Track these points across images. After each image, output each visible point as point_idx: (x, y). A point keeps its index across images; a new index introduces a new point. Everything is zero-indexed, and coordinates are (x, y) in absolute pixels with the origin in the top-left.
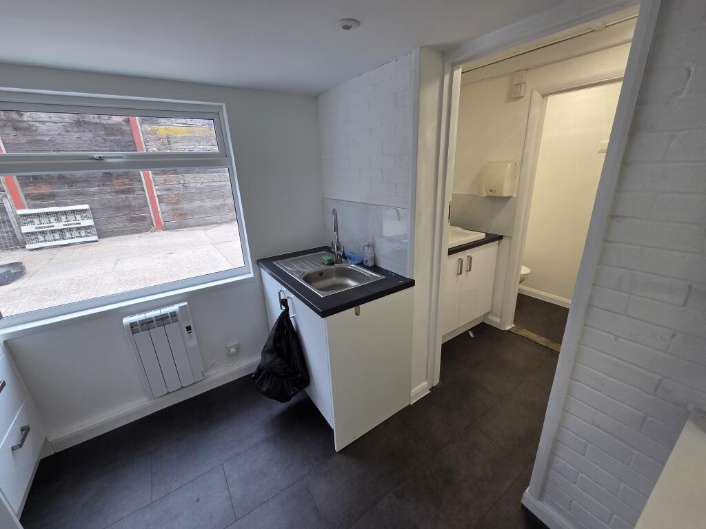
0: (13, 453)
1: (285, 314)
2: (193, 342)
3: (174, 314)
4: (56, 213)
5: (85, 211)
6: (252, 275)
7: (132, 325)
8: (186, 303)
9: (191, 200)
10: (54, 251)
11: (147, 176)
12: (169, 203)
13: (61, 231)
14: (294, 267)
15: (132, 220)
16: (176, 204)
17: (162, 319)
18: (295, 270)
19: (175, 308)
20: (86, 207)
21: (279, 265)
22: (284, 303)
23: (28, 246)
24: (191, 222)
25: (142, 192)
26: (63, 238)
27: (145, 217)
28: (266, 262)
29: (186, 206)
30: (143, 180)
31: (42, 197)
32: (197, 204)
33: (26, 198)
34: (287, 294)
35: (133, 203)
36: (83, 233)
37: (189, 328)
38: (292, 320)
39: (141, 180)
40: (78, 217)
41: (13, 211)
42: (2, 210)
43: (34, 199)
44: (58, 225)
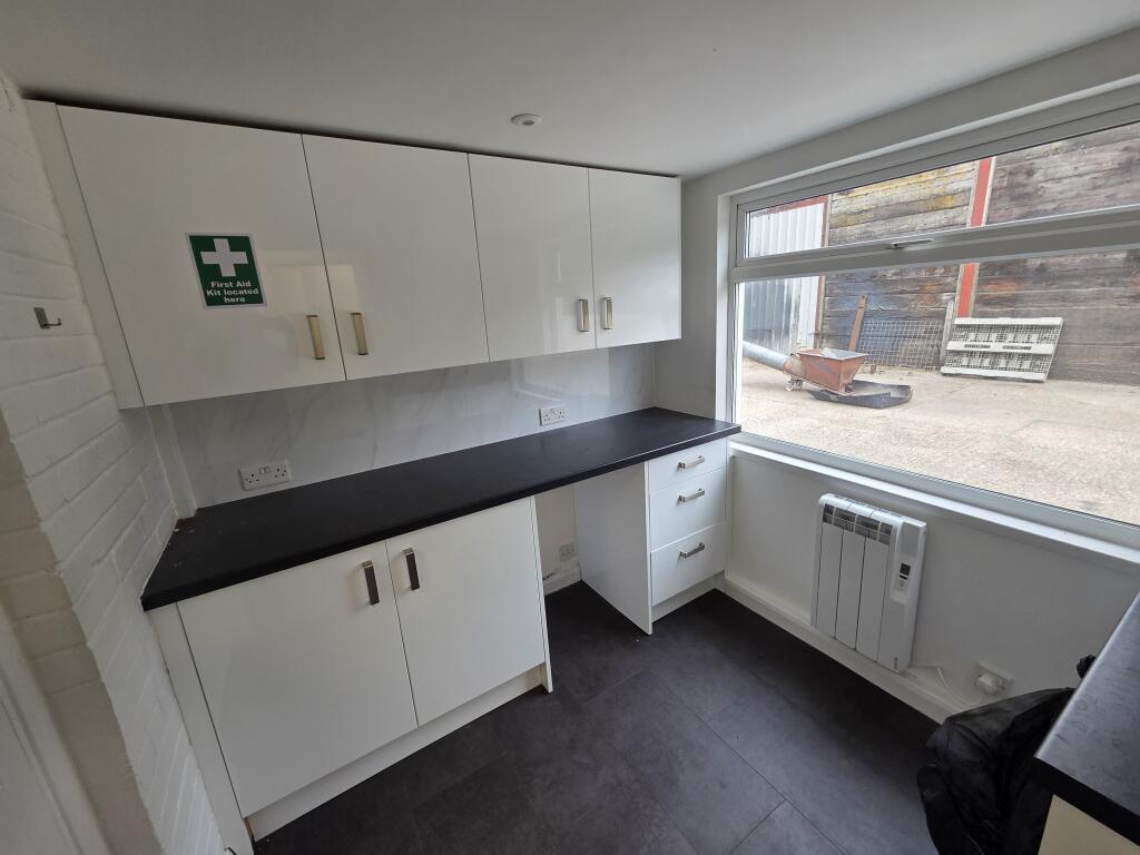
0: (679, 559)
3: (888, 529)
4: (1004, 327)
5: (1050, 328)
7: (828, 509)
8: (921, 524)
13: (996, 355)
17: (868, 525)
19: (897, 521)
20: (1058, 321)
23: (944, 369)
26: (993, 366)
33: (976, 302)
36: (1027, 364)
37: (905, 570)
40: (1034, 337)
41: (953, 318)
42: (941, 316)
43: (987, 304)
44: (996, 347)
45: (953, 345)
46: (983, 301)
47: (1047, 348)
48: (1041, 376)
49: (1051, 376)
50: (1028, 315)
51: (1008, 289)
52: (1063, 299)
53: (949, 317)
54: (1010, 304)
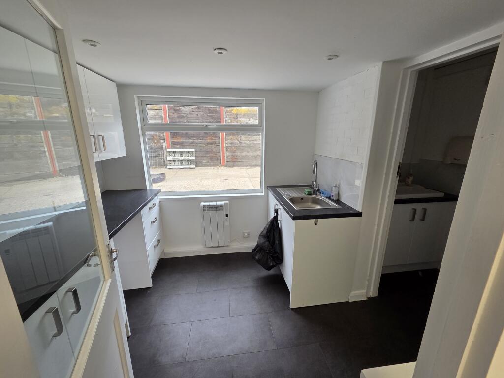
0: (155, 249)
1: (276, 218)
2: (227, 223)
3: (222, 206)
4: (181, 152)
5: (193, 152)
6: (263, 194)
7: (204, 206)
8: (228, 202)
9: (243, 151)
10: (177, 170)
11: (223, 135)
12: (231, 151)
13: (182, 161)
14: (286, 192)
15: (212, 159)
16: (234, 152)
17: (216, 207)
18: (286, 194)
19: (223, 203)
20: (193, 150)
21: (279, 190)
22: (276, 211)
23: (168, 167)
24: (240, 163)
25: (219, 144)
26: (182, 164)
27: (217, 158)
28: (273, 188)
29: (239, 154)
30: (221, 138)
31: (178, 143)
32: (245, 153)
33: (172, 144)
34: (279, 206)
35: (214, 150)
36: (190, 163)
37: (227, 215)
38: (279, 222)
39: (219, 138)
40: (189, 155)
41: (166, 149)
42: (162, 148)
43: (175, 144)
44: (181, 158)
45: (169, 158)
46: (174, 143)
47: (193, 158)
48: (194, 166)
49: (196, 166)
50: (186, 148)
51: (179, 140)
52: (194, 143)
53: (164, 148)
54: (180, 144)
